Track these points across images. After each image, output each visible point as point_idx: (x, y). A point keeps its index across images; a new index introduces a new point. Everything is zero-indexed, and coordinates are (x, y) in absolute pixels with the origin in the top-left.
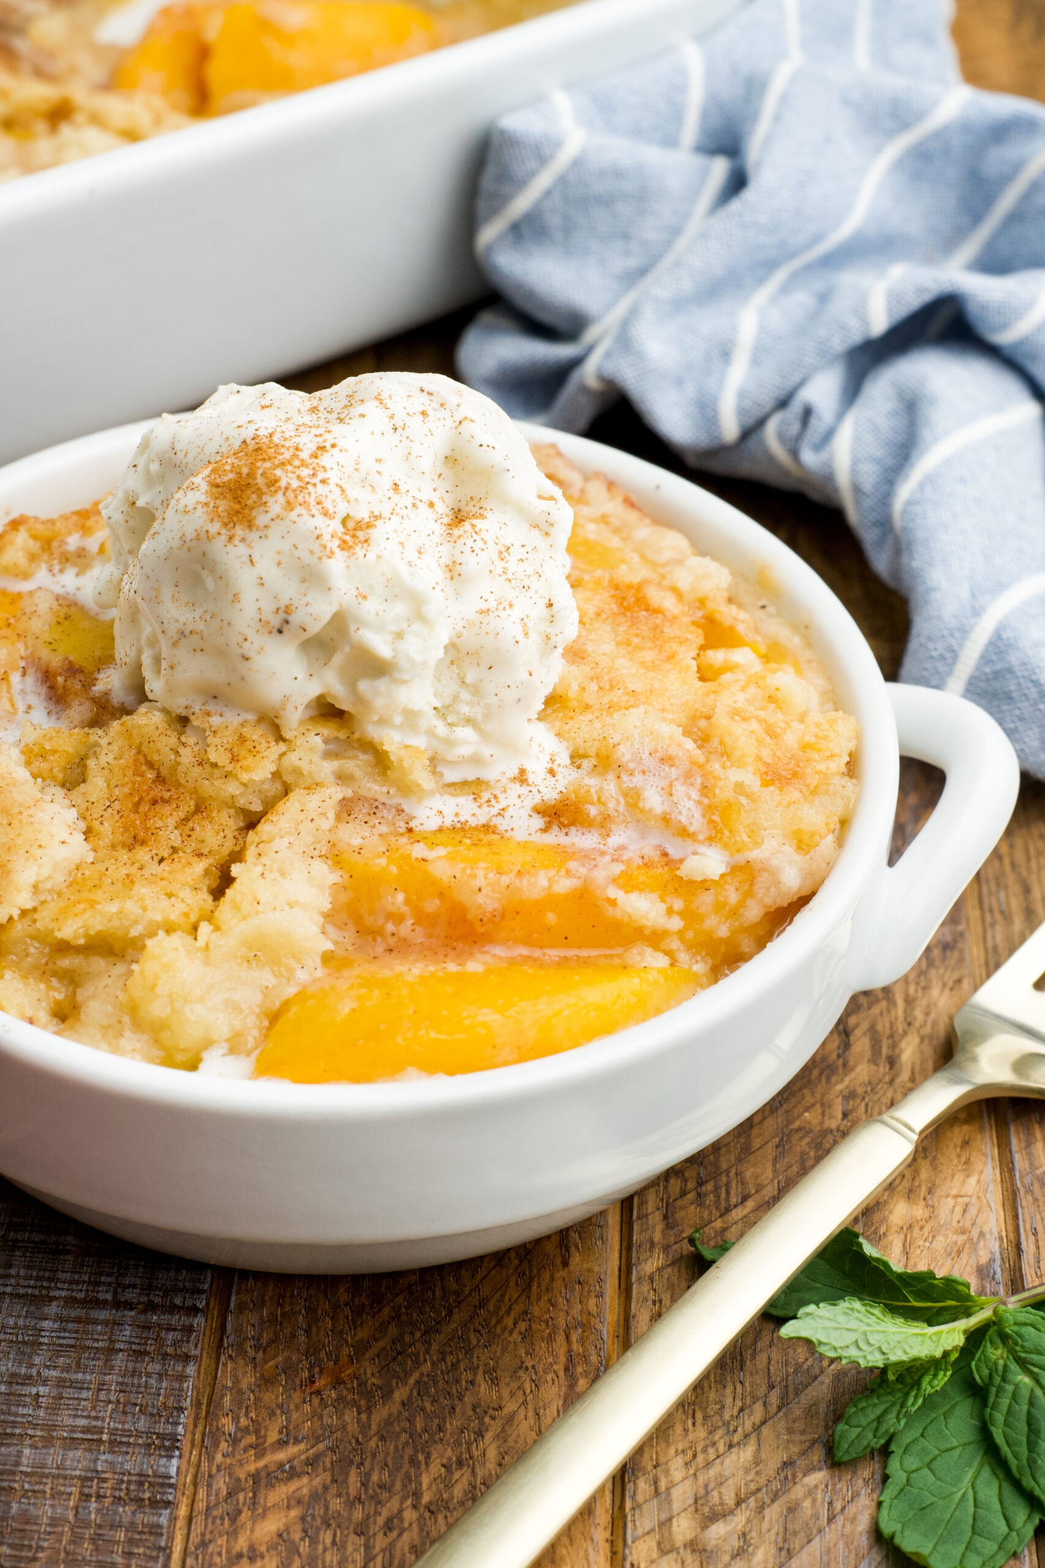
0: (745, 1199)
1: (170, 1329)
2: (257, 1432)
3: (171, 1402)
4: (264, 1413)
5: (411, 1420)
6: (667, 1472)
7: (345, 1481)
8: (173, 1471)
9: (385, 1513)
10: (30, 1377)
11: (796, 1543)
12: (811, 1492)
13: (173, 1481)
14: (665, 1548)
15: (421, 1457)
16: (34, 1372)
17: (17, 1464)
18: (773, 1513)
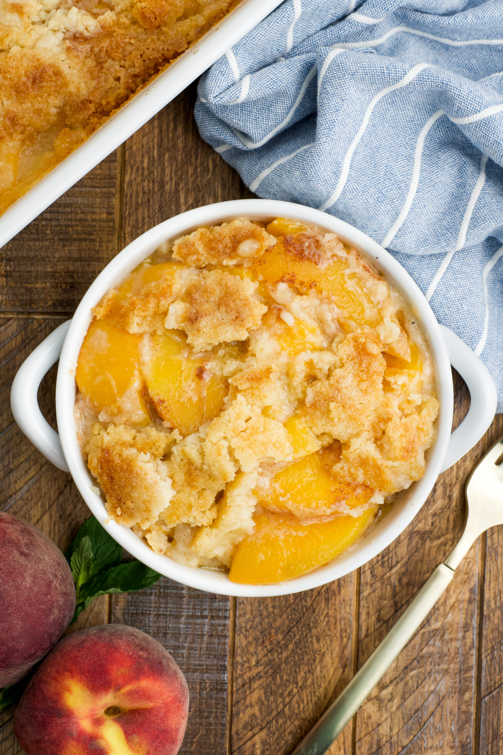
1: (220, 625)
2: (249, 662)
3: (222, 653)
4: (250, 655)
5: (294, 657)
7: (276, 679)
8: (226, 678)
9: (288, 690)
10: (179, 646)
11: (407, 696)
12: (412, 677)
13: (226, 682)
14: (369, 699)
15: (298, 670)
16: (180, 644)
18: (401, 685)
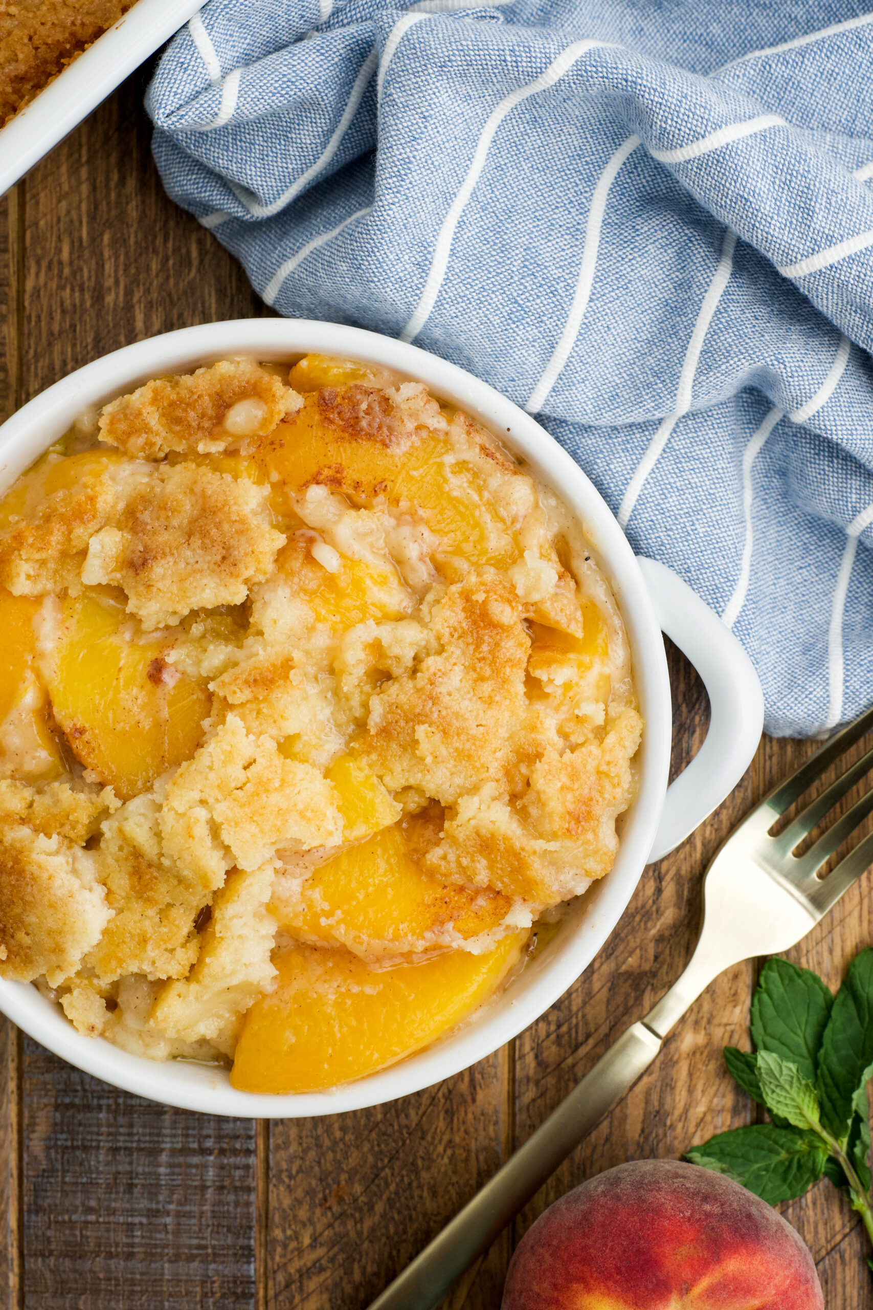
0: (588, 1036)
1: (237, 1168)
2: (297, 1238)
3: (244, 1222)
4: (299, 1226)
7: (352, 1273)
8: (252, 1272)
10: (159, 1211)
13: (253, 1279)
16: (160, 1207)
17: (162, 1274)
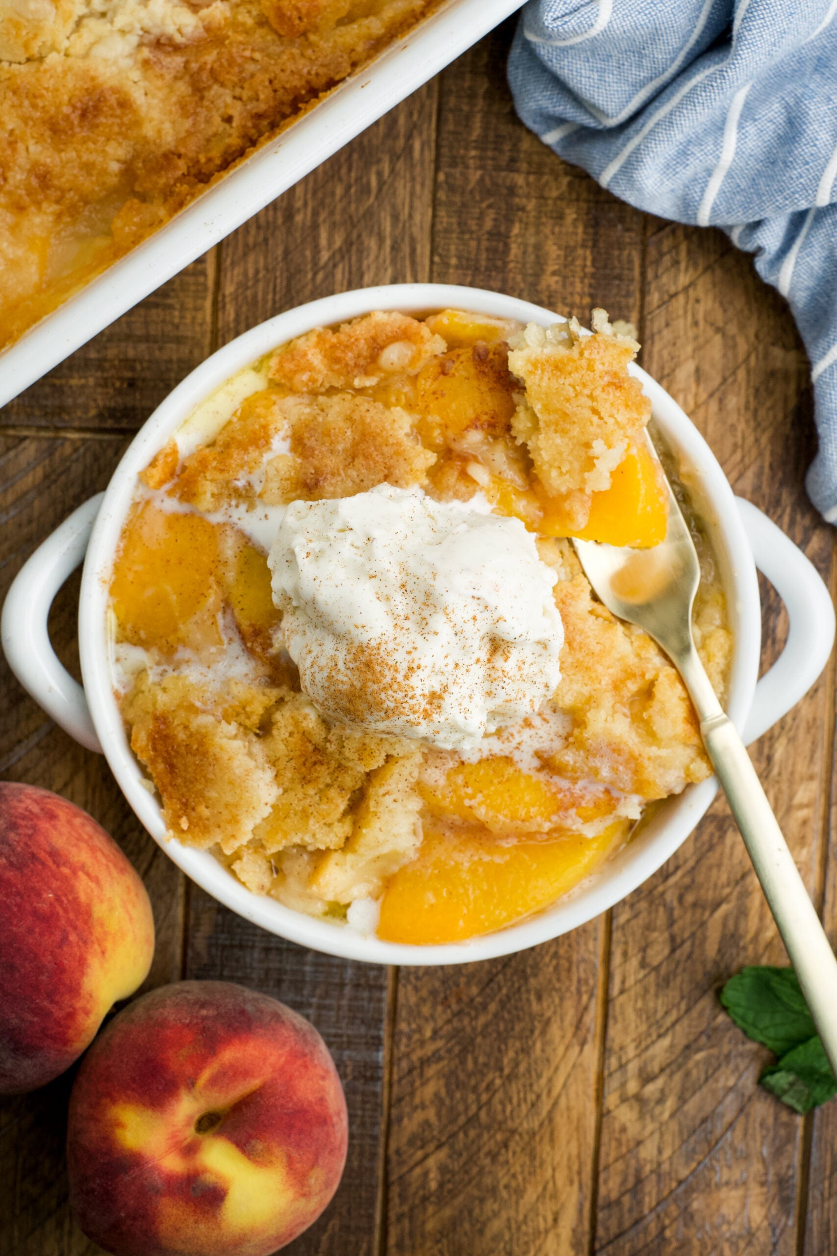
2: (420, 1031)
3: (376, 1015)
4: (423, 1021)
5: (497, 1025)
6: (626, 1053)
7: (466, 1062)
8: (381, 1059)
9: (486, 1081)
13: (381, 1065)
14: (624, 1099)
15: (503, 1047)
